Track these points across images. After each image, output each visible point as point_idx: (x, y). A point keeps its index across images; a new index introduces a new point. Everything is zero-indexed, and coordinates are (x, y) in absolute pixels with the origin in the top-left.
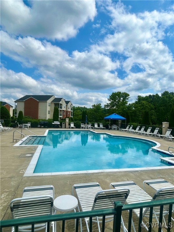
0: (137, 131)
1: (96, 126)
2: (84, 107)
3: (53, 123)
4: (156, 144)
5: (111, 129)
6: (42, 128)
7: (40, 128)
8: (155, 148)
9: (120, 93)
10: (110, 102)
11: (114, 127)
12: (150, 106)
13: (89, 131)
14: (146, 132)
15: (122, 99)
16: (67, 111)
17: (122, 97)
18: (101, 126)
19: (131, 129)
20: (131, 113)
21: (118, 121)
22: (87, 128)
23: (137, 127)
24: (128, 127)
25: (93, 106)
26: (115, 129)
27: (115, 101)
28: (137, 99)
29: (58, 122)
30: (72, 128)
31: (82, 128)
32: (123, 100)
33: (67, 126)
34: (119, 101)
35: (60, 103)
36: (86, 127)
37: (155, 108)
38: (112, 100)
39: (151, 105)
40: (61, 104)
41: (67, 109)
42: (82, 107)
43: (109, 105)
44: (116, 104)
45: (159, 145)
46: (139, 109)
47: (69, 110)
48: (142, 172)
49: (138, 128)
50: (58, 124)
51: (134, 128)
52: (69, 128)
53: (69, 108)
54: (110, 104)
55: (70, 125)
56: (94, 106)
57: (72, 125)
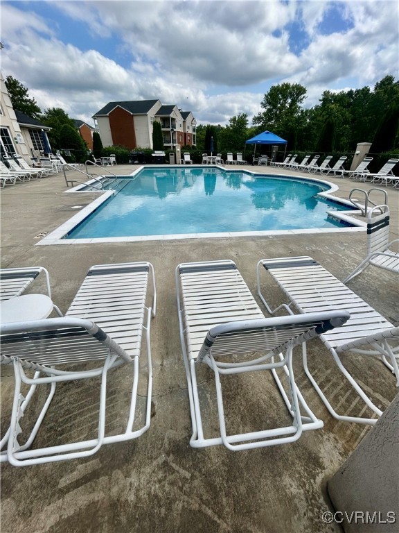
0: (302, 165)
1: (230, 158)
2: (219, 125)
3: (153, 155)
4: (329, 187)
5: (256, 163)
6: (136, 164)
7: (133, 164)
8: (325, 194)
9: (287, 86)
10: (264, 110)
11: (264, 159)
12: (343, 116)
13: (216, 167)
14: (319, 166)
15: (289, 101)
16: (185, 134)
17: (291, 95)
18: (240, 158)
19: (292, 163)
20: (300, 130)
21: (271, 148)
22: (214, 163)
23: (304, 157)
24: (288, 159)
25: (231, 120)
26: (263, 164)
27: (275, 107)
28: (320, 100)
29: (161, 152)
30: (188, 163)
31: (205, 162)
32: (291, 105)
33: (179, 159)
34: (283, 106)
35: (172, 115)
36: (211, 161)
37: (353, 121)
38: (270, 104)
39: (347, 113)
40: (173, 120)
41: (184, 129)
42: (216, 127)
43: (262, 118)
44: (276, 113)
45: (335, 188)
46: (319, 121)
47: (190, 131)
48: (275, 239)
49: (305, 160)
50: (162, 155)
51: (299, 161)
52: (182, 163)
53: (188, 128)
54: (264, 113)
55: (183, 157)
56: (234, 120)
57: (187, 158)
